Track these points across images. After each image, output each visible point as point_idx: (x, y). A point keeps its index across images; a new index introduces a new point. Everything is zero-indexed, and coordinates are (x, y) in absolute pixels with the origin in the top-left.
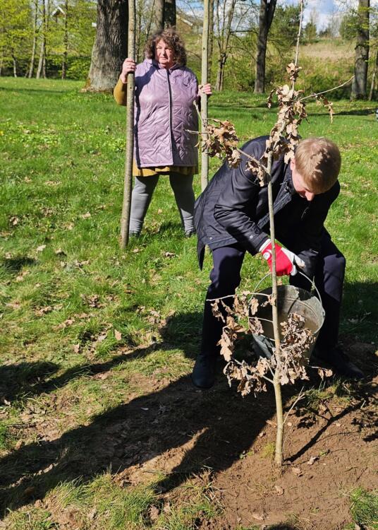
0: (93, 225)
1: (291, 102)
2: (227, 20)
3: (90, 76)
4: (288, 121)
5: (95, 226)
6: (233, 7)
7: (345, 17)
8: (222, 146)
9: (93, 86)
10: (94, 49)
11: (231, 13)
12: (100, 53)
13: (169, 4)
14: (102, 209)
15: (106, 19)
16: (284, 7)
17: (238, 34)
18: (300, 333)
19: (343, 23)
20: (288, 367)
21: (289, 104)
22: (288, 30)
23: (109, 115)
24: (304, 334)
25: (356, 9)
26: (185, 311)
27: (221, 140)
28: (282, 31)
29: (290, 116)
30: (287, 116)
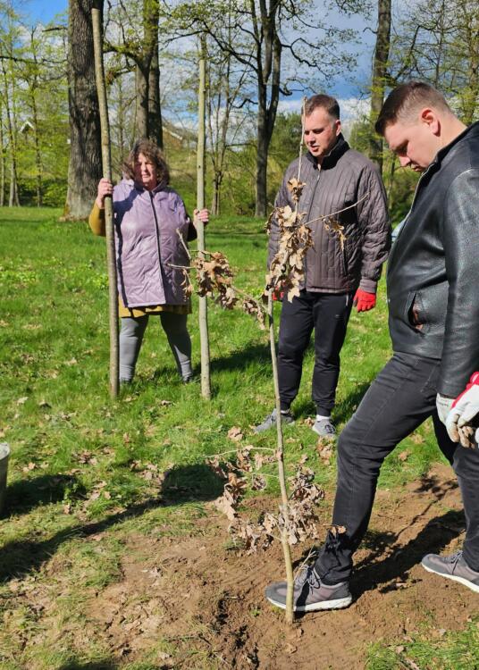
0: (79, 373)
1: (294, 227)
2: (221, 132)
3: (68, 202)
4: (291, 250)
5: (82, 374)
6: (227, 116)
7: (356, 125)
8: (213, 283)
9: (72, 214)
10: (70, 170)
11: (225, 124)
12: (77, 175)
13: (153, 114)
14: (89, 354)
15: (81, 134)
16: (285, 114)
17: (235, 149)
18: (310, 487)
19: (353, 132)
20: (297, 527)
21: (291, 229)
22: (291, 142)
23: (92, 248)
24: (314, 489)
25: (368, 115)
26: (185, 464)
27: (212, 276)
28: (284, 143)
29: (293, 244)
30: (290, 246)
